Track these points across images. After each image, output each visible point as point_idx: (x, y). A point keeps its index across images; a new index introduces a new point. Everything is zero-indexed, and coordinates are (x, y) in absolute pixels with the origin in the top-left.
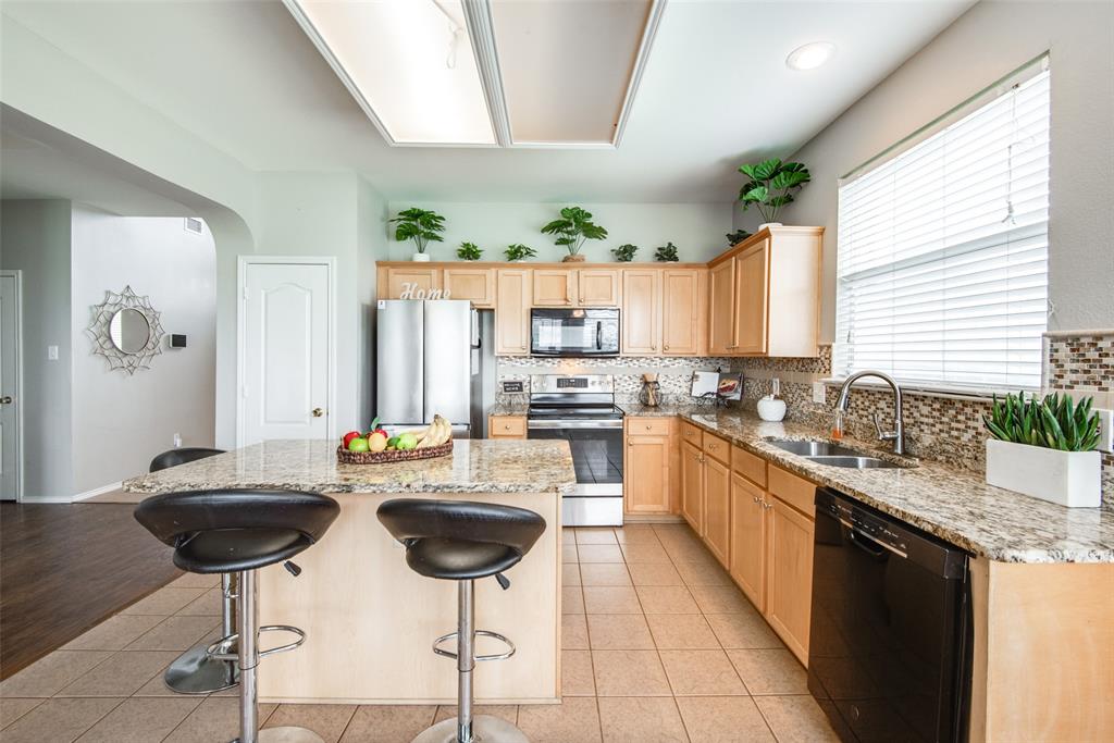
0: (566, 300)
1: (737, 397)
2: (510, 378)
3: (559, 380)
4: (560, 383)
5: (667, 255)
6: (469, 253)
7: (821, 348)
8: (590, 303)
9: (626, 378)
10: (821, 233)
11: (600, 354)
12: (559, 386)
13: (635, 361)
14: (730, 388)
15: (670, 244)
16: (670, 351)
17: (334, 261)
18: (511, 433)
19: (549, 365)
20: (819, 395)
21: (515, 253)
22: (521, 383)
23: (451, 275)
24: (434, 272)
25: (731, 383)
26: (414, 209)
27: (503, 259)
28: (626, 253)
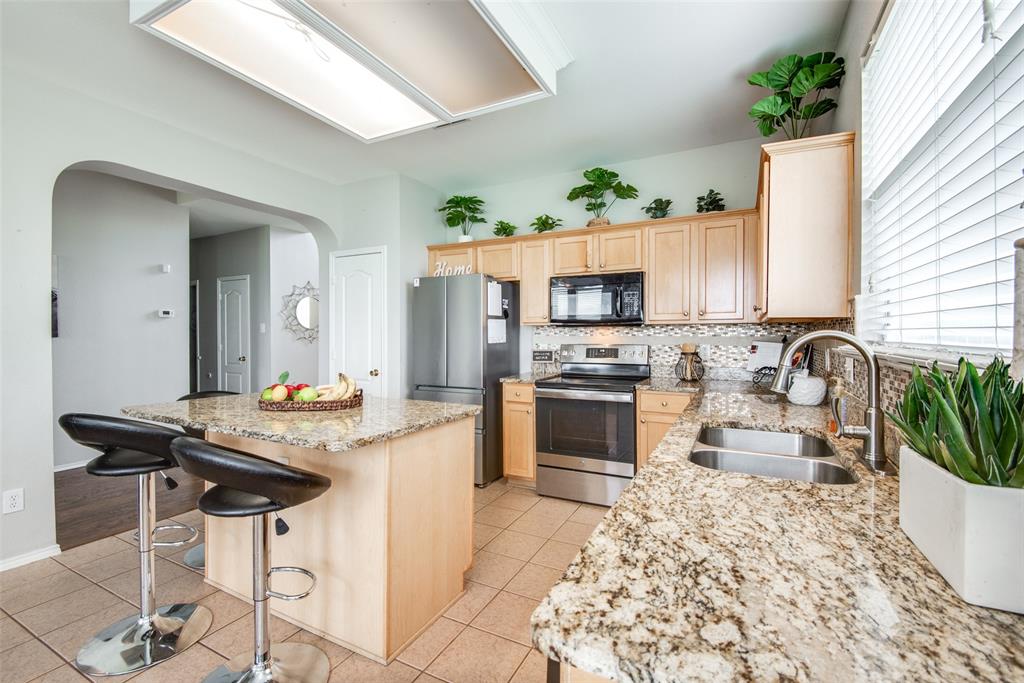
0: (586, 266)
2: (543, 347)
3: (588, 350)
4: (590, 353)
5: (712, 204)
6: (505, 230)
7: (846, 304)
8: (611, 268)
9: (667, 348)
11: (620, 321)
12: (587, 356)
13: (677, 330)
15: (712, 192)
16: (707, 316)
17: (385, 249)
18: (522, 400)
19: (582, 334)
20: (849, 370)
21: (545, 225)
22: (551, 352)
23: (483, 251)
24: (470, 250)
26: (457, 197)
27: (531, 231)
28: (660, 209)
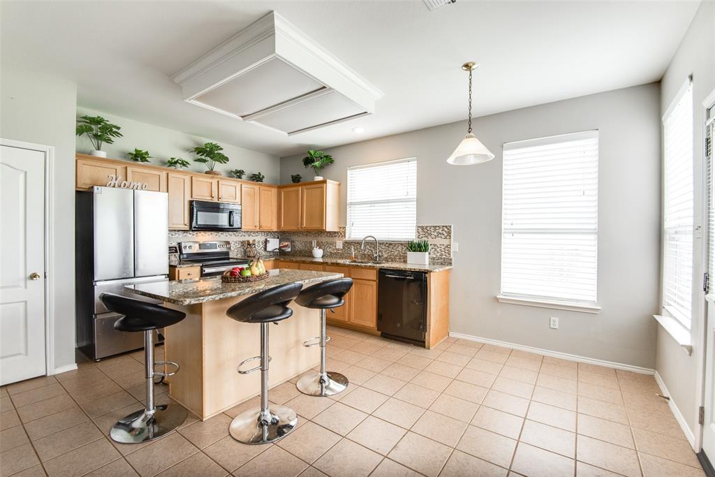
0: (211, 195)
1: (289, 250)
4: (201, 246)
5: (256, 178)
7: (340, 228)
8: (225, 200)
10: (339, 185)
11: (231, 229)
12: (200, 248)
14: (286, 246)
15: (259, 173)
16: (263, 228)
17: (52, 150)
18: (191, 278)
19: (190, 236)
20: (339, 245)
21: (174, 163)
24: (119, 168)
25: (286, 244)
26: (99, 117)
28: (239, 174)
